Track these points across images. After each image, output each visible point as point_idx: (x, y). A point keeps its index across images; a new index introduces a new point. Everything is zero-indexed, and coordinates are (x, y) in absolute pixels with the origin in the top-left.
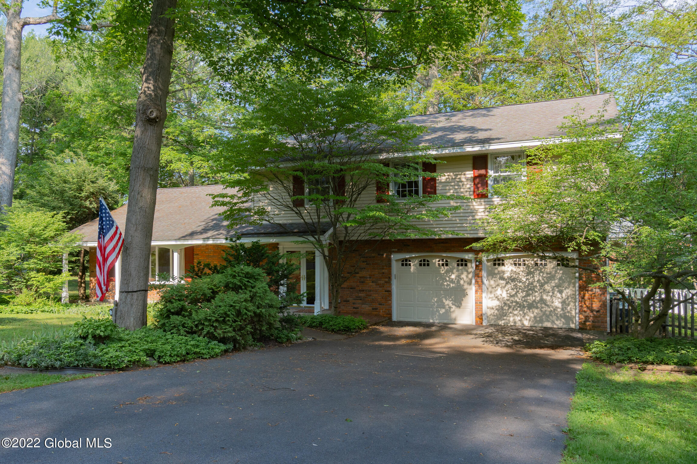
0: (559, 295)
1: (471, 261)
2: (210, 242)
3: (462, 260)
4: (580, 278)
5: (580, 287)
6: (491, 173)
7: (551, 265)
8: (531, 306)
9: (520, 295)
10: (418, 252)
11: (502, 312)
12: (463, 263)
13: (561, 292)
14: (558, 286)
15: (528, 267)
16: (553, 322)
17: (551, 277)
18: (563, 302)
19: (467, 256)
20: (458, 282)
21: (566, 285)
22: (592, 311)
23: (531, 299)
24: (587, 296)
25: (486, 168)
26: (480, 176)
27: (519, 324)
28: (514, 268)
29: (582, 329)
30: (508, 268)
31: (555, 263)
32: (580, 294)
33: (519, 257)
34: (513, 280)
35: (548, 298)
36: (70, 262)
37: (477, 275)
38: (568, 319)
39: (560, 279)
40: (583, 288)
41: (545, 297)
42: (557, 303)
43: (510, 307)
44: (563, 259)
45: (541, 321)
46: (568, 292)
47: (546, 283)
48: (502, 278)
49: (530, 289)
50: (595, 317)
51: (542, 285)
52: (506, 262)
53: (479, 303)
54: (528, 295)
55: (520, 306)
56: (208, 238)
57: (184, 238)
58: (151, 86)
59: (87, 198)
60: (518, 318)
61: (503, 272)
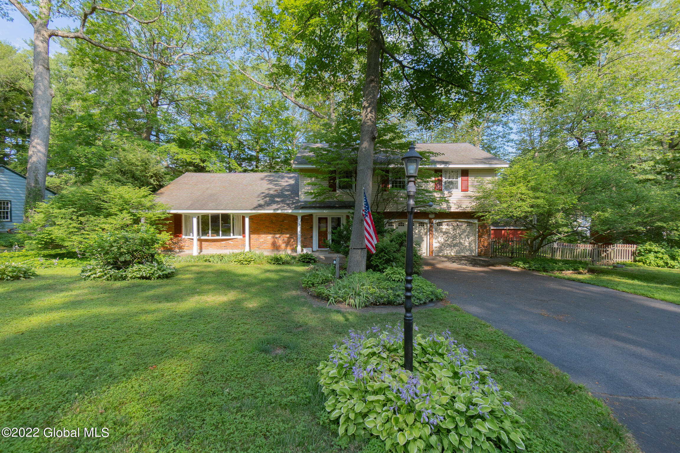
0: (468, 240)
1: (426, 224)
2: (279, 212)
3: (421, 223)
4: (479, 231)
5: (479, 236)
6: (443, 179)
7: (464, 226)
8: (455, 246)
9: (450, 240)
10: (396, 218)
11: (441, 249)
12: (422, 224)
13: (468, 238)
14: (467, 235)
15: (454, 226)
16: (465, 253)
17: (464, 231)
18: (469, 243)
19: (426, 221)
20: (419, 234)
21: (471, 235)
22: (484, 247)
23: (455, 242)
24: (482, 240)
25: (441, 176)
26: (438, 180)
27: (449, 254)
28: (447, 227)
29: (479, 255)
30: (444, 227)
31: (466, 224)
32: (478, 239)
33: (450, 222)
34: (447, 233)
35: (463, 241)
37: (430, 230)
38: (471, 251)
39: (468, 232)
40: (480, 236)
41: (461, 241)
42: (467, 244)
43: (445, 246)
44: (470, 222)
45: (459, 253)
46: (471, 238)
47: (462, 234)
48: (442, 232)
49: (454, 237)
50: (485, 250)
51: (460, 235)
52: (443, 224)
53: (431, 245)
54: (454, 240)
55: (450, 246)
56: (278, 209)
57: (254, 209)
58: (373, 116)
60: (448, 252)
61: (442, 229)
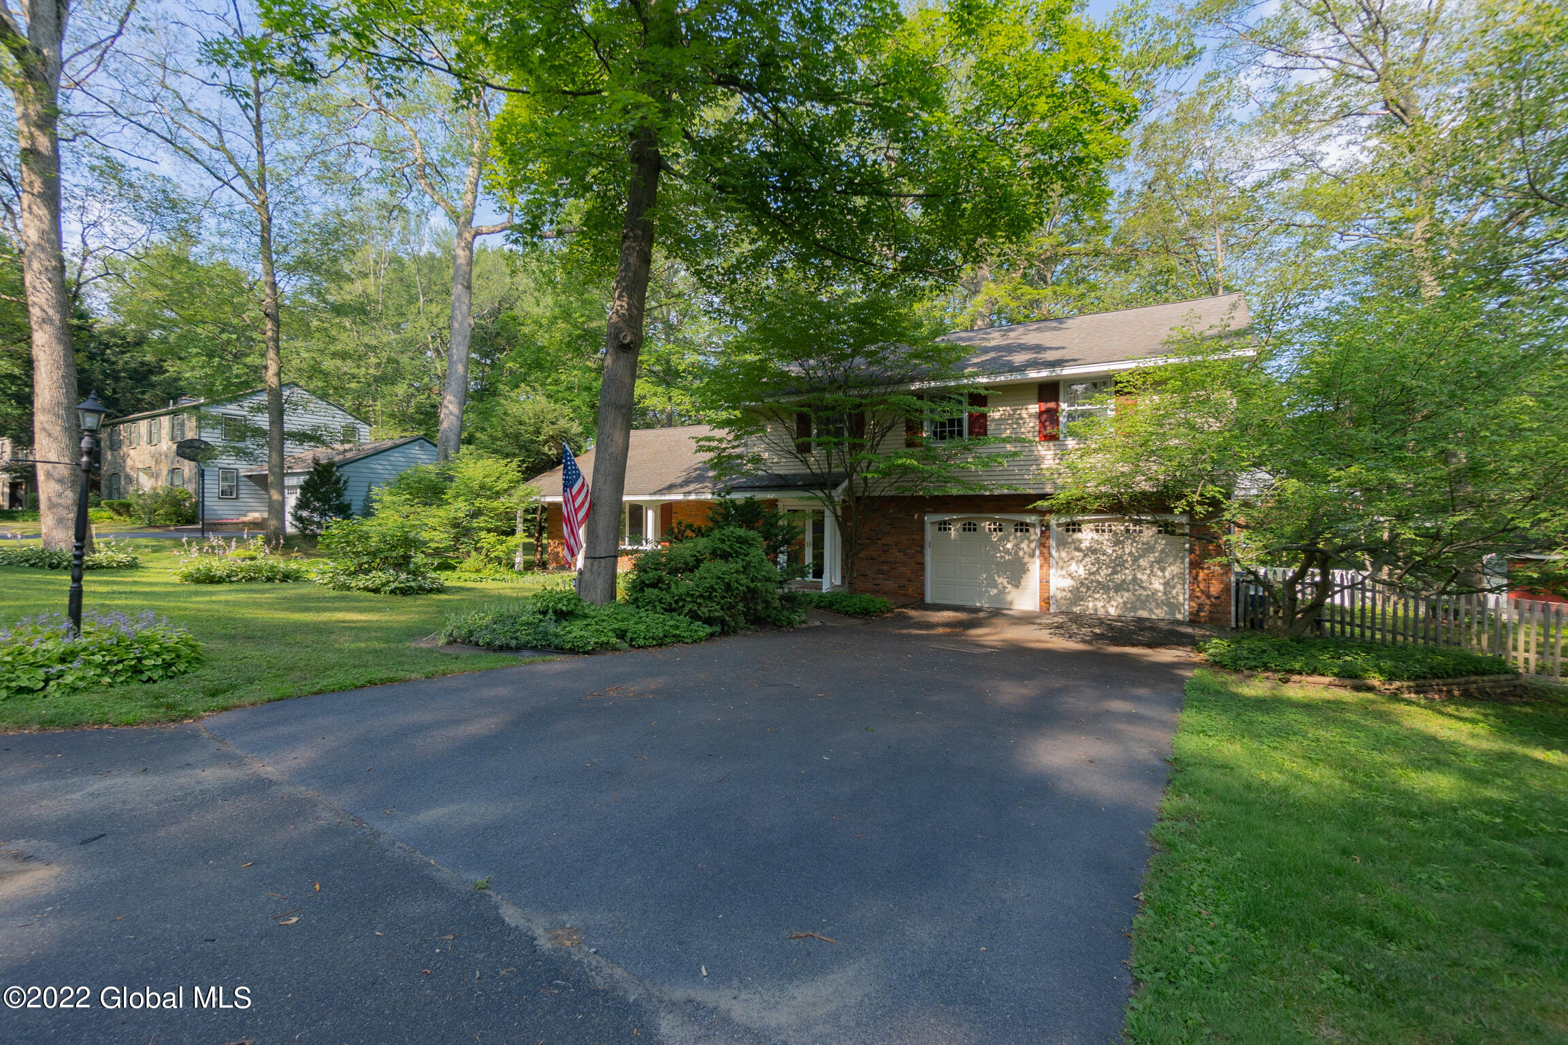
0: (1160, 573)
1: (1034, 525)
2: (693, 497)
3: (1022, 524)
4: (1191, 551)
5: (1191, 563)
6: (1064, 406)
7: (1149, 533)
8: (1119, 588)
9: (1104, 572)
10: (960, 512)
11: (1077, 595)
12: (1023, 527)
13: (1163, 570)
14: (1158, 562)
15: (1116, 534)
16: (1151, 611)
17: (1149, 549)
18: (1166, 584)
19: (1031, 519)
20: (1016, 553)
21: (1171, 559)
22: (1209, 597)
23: (1118, 578)
24: (1201, 575)
25: (1057, 400)
26: (1048, 411)
27: (1101, 612)
28: (1096, 536)
29: (1194, 621)
30: (1087, 536)
31: (1155, 529)
32: (1190, 572)
33: (1103, 521)
34: (1094, 551)
35: (1145, 578)
36: (526, 520)
37: (1043, 545)
38: (1174, 607)
39: (1162, 551)
40: (1195, 565)
41: (1139, 576)
42: (1157, 585)
43: (1088, 588)
44: (1166, 525)
45: (1134, 609)
46: (1173, 570)
47: (1141, 556)
48: (1078, 549)
49: (1118, 564)
50: (1213, 605)
51: (1135, 560)
52: (1083, 527)
53: (1045, 583)
54: (1115, 572)
55: (1104, 587)
56: (690, 493)
57: (660, 492)
58: (624, 304)
59: (546, 442)
60: (1100, 604)
61: (1080, 541)
